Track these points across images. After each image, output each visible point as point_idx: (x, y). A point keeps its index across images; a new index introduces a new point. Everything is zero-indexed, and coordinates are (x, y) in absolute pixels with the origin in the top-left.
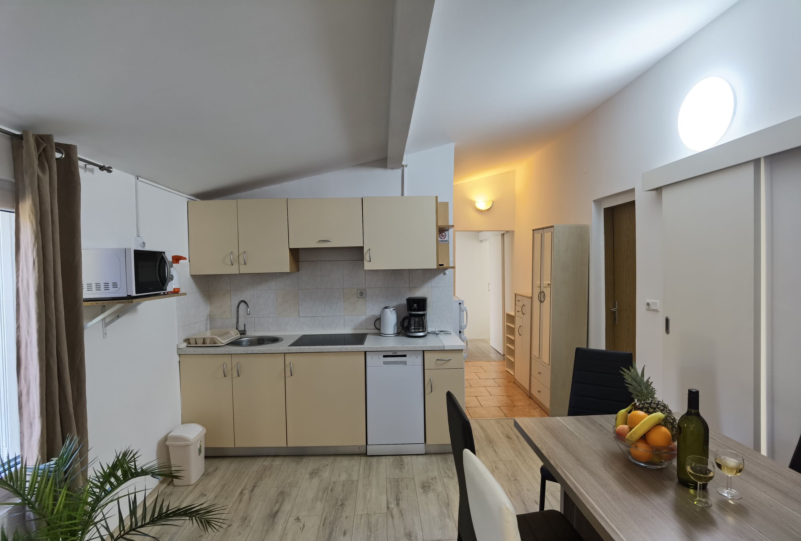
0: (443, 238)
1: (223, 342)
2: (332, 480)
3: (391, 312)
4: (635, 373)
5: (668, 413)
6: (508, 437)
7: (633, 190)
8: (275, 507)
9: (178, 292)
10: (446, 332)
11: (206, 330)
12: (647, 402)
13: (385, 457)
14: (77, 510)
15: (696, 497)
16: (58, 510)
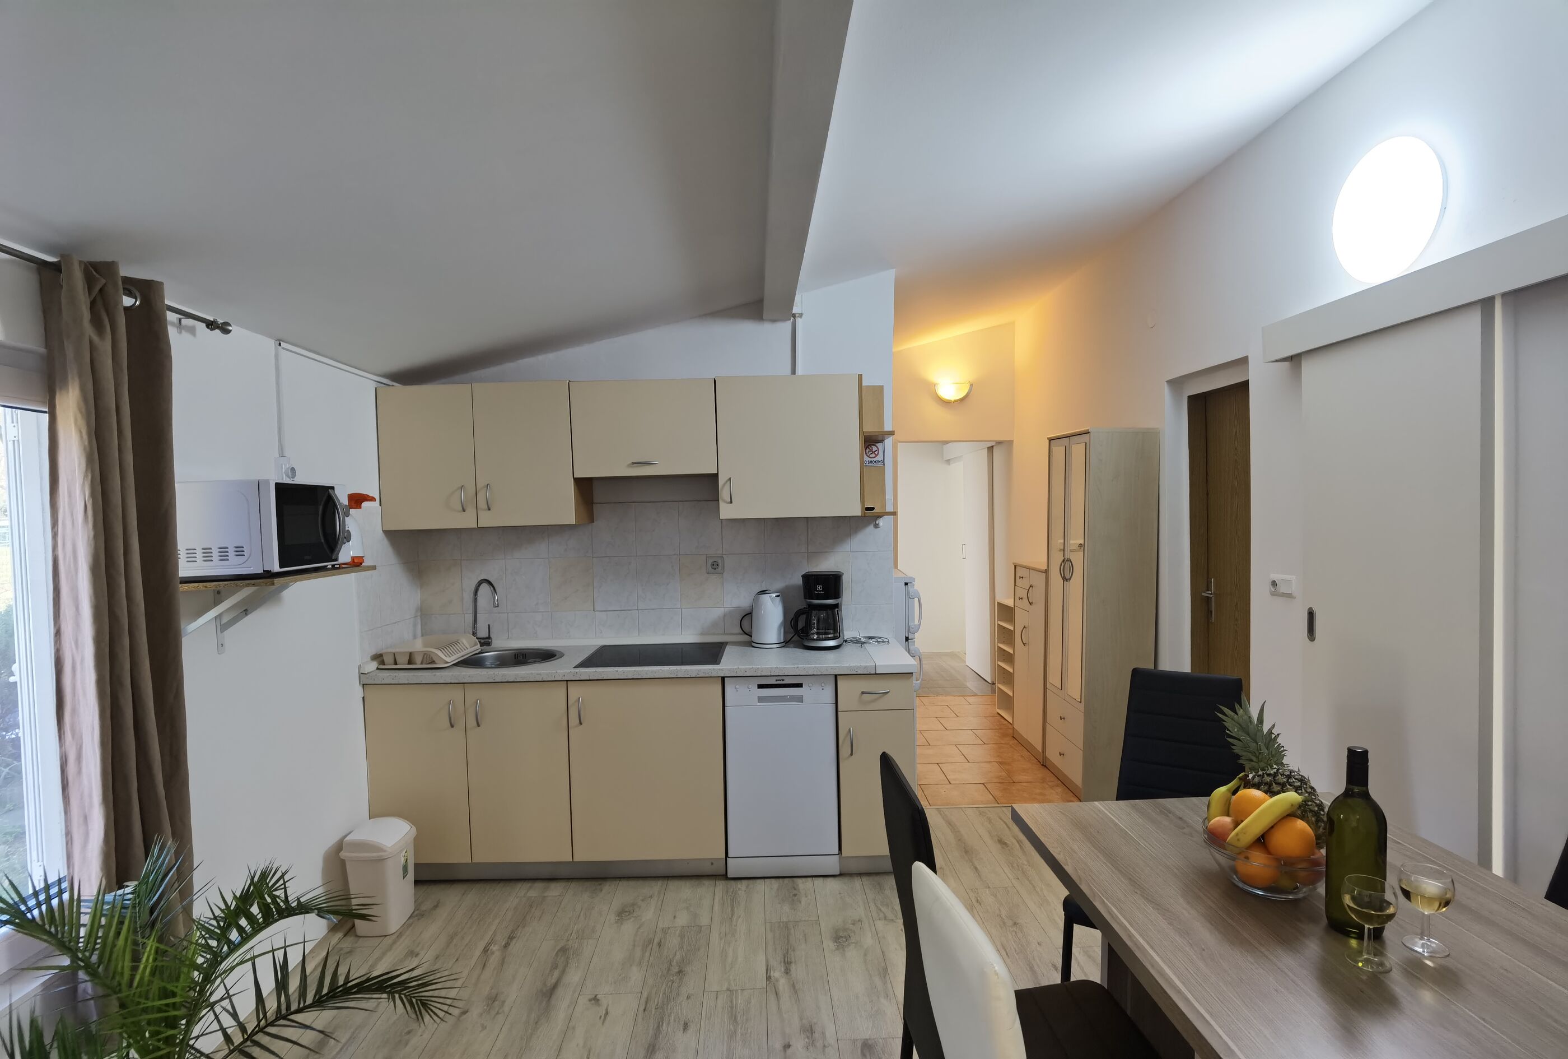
0: (873, 455)
1: (448, 659)
2: (660, 925)
3: (772, 599)
4: (1245, 717)
5: (1309, 793)
6: (1001, 842)
7: (1244, 361)
8: (552, 976)
9: (361, 564)
10: (879, 640)
11: (415, 637)
12: (1268, 772)
13: (762, 881)
14: (178, 980)
15: (1360, 953)
16: (142, 979)
